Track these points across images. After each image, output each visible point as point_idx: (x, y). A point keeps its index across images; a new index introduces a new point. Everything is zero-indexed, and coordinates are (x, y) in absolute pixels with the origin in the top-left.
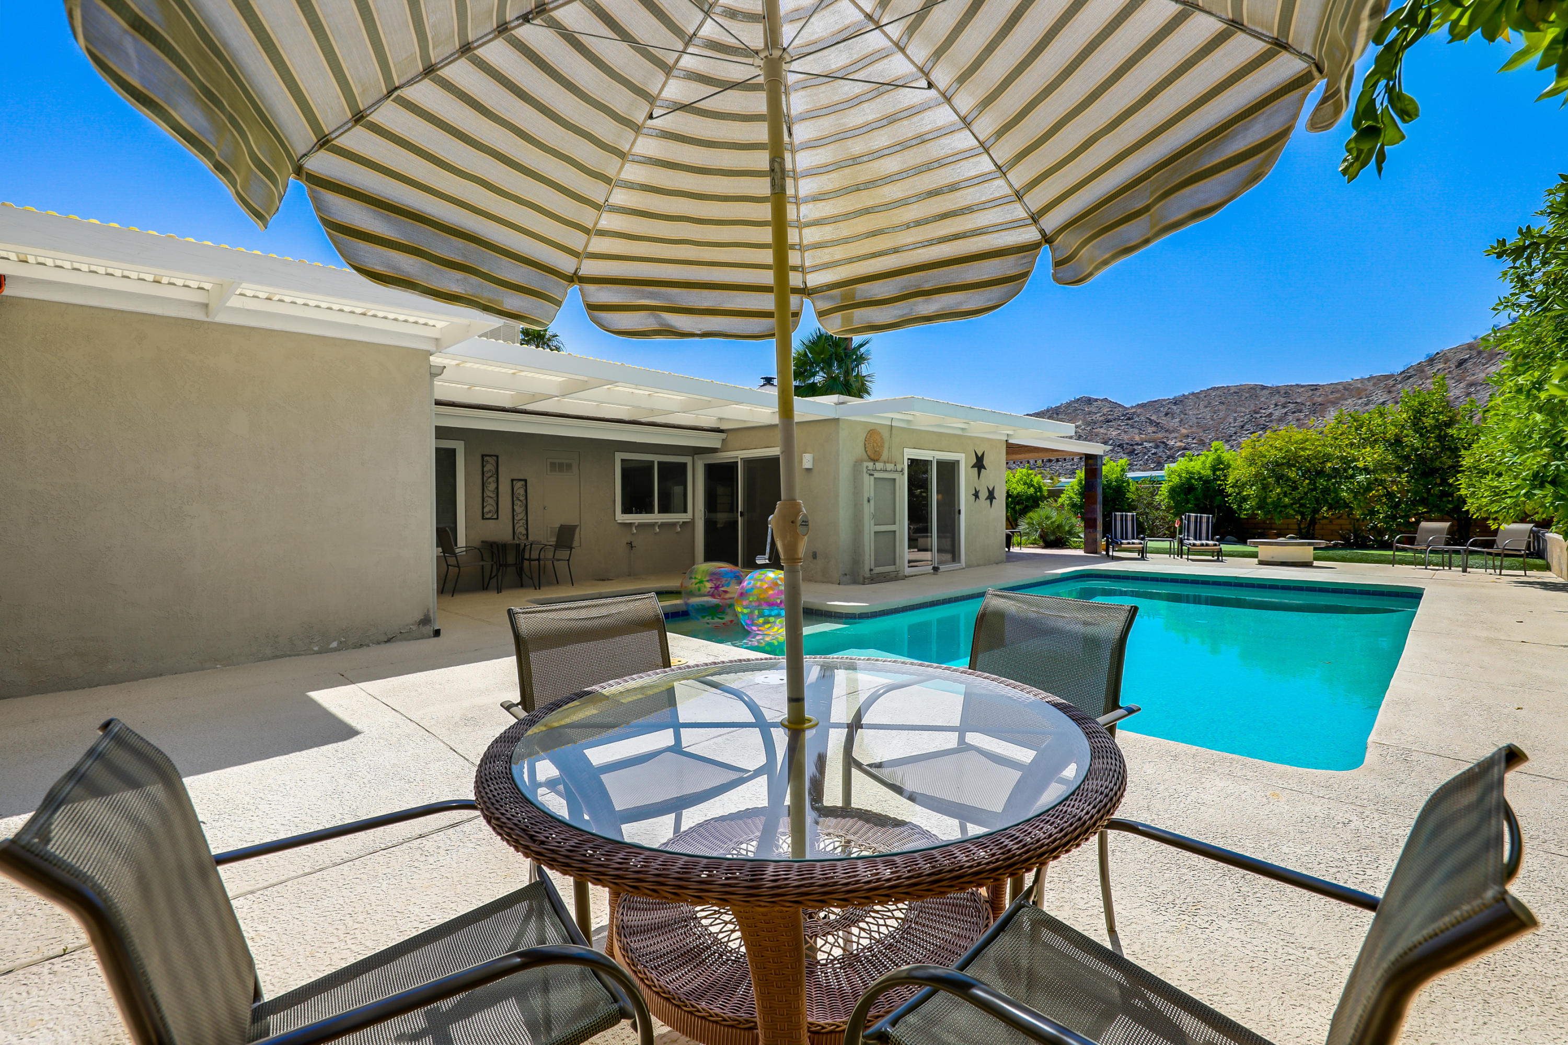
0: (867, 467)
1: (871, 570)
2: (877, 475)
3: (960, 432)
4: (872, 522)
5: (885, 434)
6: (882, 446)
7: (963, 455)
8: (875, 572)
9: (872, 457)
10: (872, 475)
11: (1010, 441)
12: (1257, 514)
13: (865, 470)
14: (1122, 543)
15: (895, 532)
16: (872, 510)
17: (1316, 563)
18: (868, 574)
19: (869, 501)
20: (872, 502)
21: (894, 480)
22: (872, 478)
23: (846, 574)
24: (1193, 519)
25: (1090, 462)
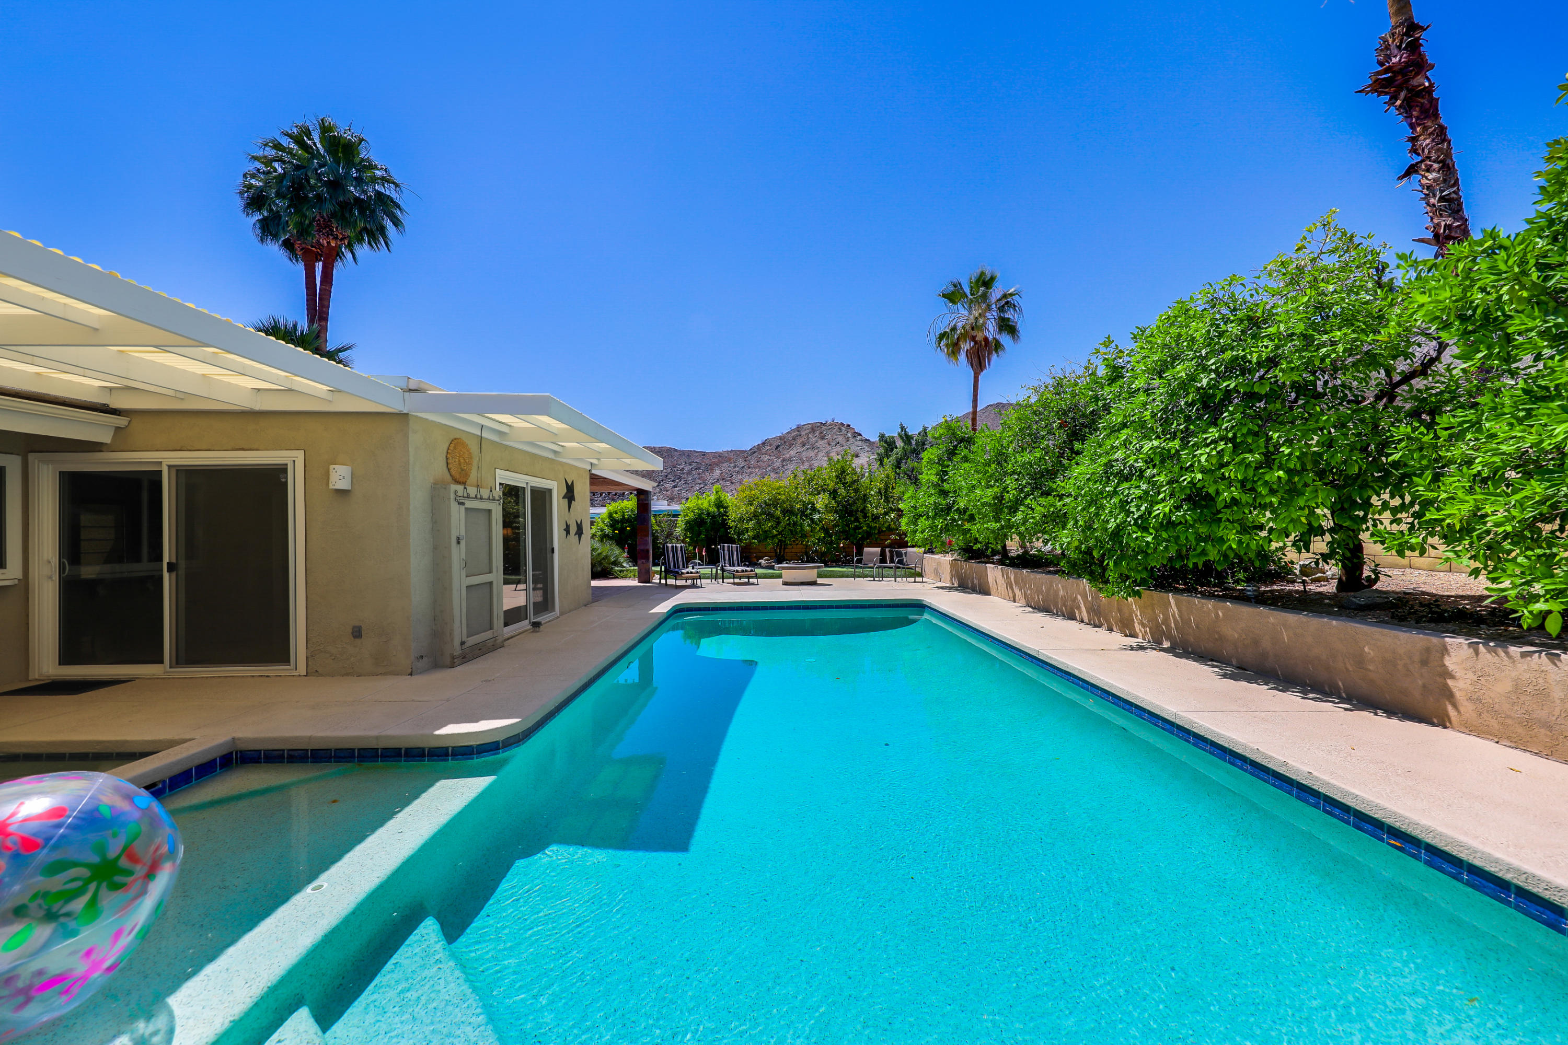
0: (456, 492)
1: (463, 643)
2: (469, 504)
3: (551, 456)
4: (464, 573)
5: (474, 447)
6: (469, 464)
7: (555, 483)
8: (467, 645)
9: (457, 477)
10: (463, 504)
11: (594, 472)
12: (754, 543)
13: (452, 496)
14: (682, 573)
15: (491, 583)
16: (463, 556)
17: (820, 581)
18: (457, 651)
19: (458, 542)
20: (463, 543)
21: (489, 511)
22: (462, 508)
23: (422, 657)
24: (726, 549)
25: (642, 497)
